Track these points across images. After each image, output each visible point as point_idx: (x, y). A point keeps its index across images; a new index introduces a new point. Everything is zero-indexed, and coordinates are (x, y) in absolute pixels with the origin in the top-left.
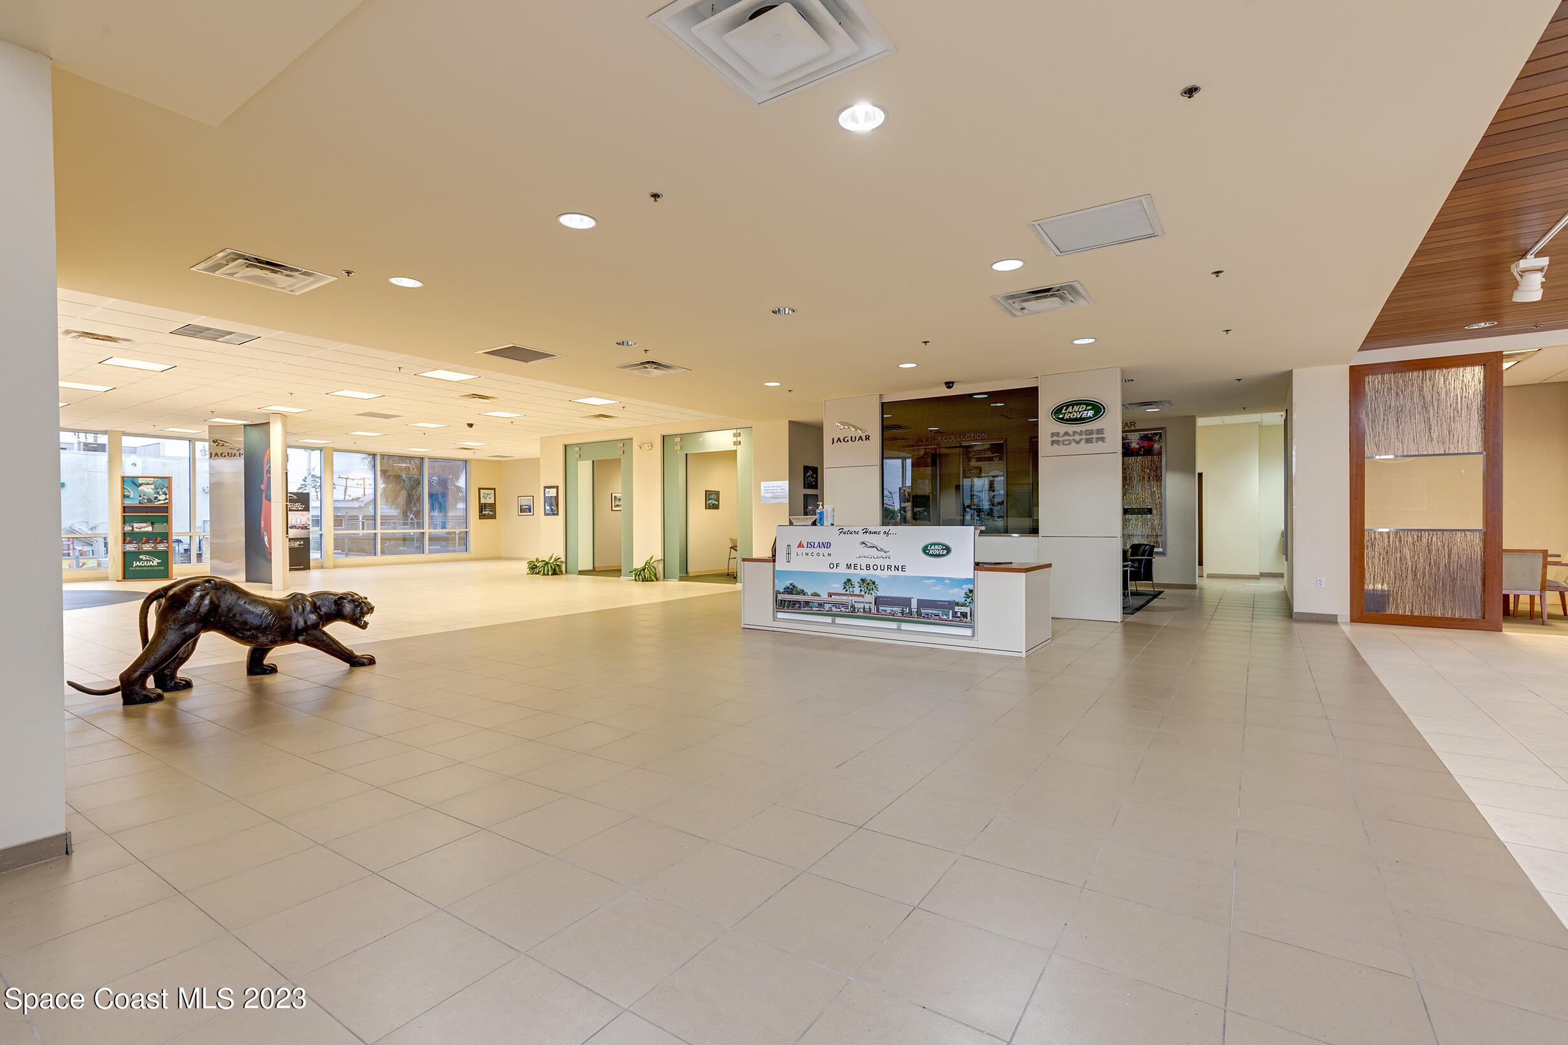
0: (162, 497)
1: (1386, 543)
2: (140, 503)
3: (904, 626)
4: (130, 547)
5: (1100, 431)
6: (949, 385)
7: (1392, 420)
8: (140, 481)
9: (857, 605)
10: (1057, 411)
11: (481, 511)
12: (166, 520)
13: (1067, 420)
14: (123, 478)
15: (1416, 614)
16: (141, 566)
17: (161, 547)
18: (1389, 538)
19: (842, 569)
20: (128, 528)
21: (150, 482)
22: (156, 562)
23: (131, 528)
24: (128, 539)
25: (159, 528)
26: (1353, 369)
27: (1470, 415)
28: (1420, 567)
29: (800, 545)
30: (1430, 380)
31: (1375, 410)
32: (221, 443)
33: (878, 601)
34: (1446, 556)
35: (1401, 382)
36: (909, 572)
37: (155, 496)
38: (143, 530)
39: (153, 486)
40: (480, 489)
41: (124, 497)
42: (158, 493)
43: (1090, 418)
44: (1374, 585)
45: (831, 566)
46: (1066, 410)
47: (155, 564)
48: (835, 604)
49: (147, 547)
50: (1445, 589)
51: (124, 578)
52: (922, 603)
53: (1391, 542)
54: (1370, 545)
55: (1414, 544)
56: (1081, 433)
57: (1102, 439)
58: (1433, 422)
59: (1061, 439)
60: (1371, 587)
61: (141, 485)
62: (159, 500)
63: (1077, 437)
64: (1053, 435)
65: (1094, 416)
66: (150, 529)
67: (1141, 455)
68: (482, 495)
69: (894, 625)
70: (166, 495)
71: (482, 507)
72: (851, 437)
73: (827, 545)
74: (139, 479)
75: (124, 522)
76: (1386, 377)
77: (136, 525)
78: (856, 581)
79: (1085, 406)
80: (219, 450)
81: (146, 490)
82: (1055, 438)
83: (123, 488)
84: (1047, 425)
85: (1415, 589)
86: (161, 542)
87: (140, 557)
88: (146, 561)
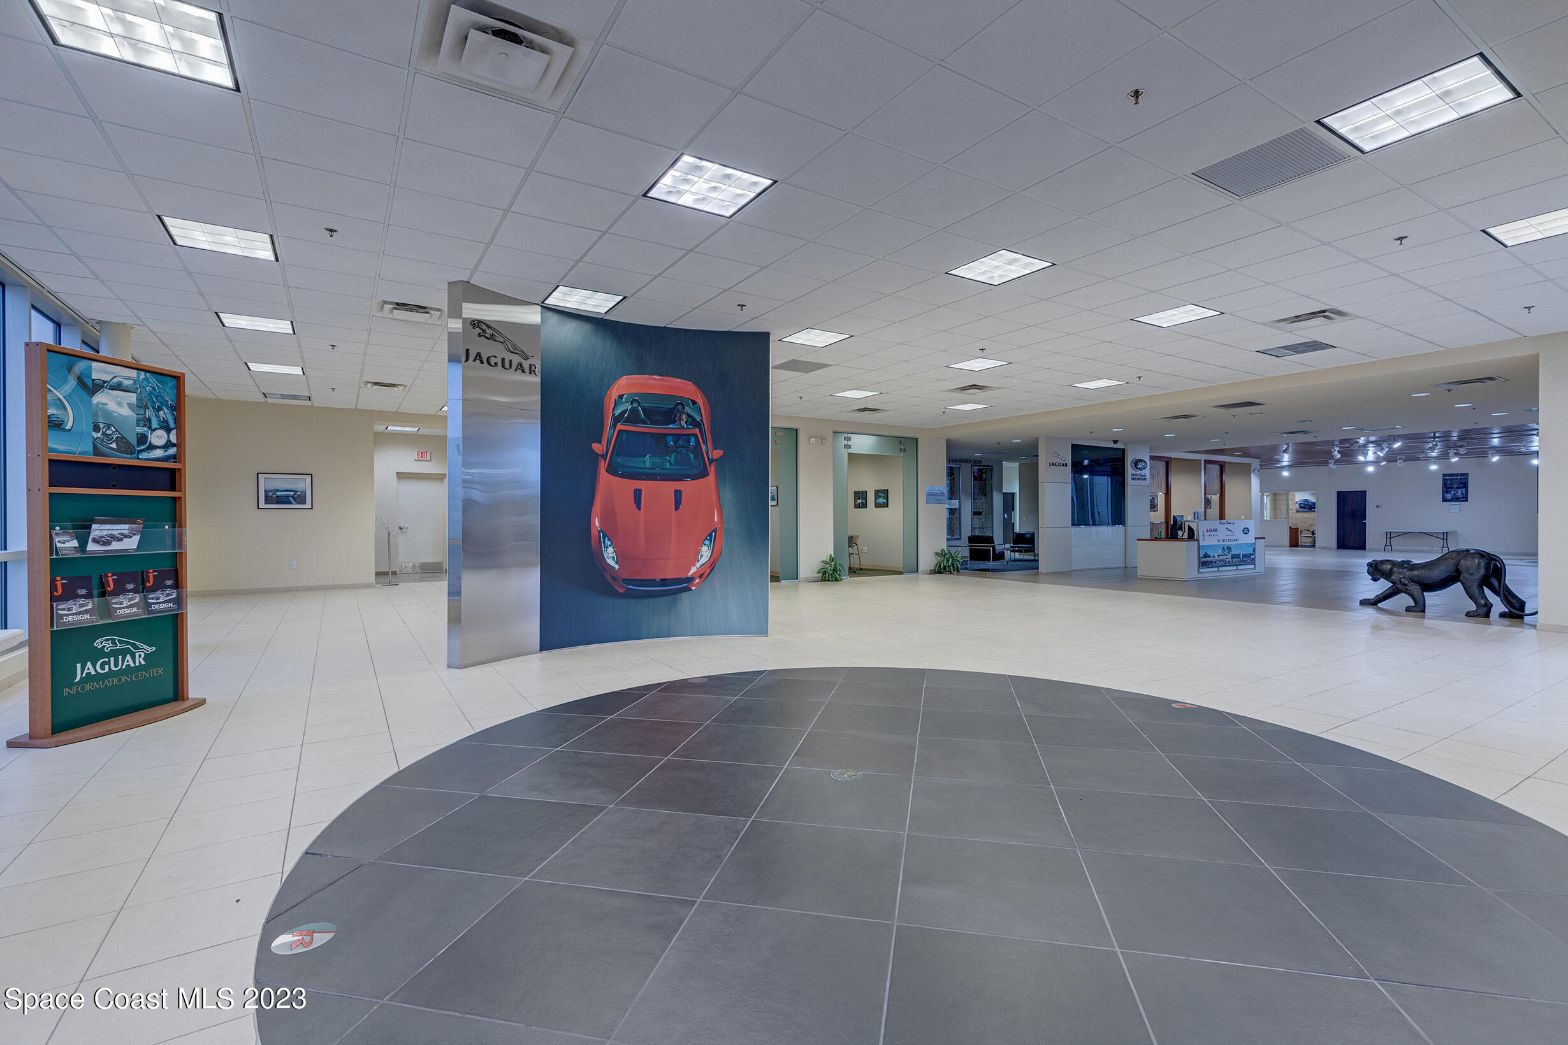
0: (158, 438)
2: (97, 452)
3: (1239, 567)
4: (71, 614)
5: (1145, 475)
8: (95, 372)
9: (1227, 560)
10: (1133, 463)
12: (171, 513)
13: (1137, 468)
16: (96, 681)
17: (160, 604)
19: (1221, 543)
20: (66, 542)
21: (127, 383)
22: (142, 656)
23: (75, 543)
24: (67, 580)
25: (155, 541)
29: (1207, 531)
33: (1233, 557)
36: (1240, 542)
37: (140, 430)
38: (115, 546)
39: (132, 398)
42: (147, 422)
45: (1219, 541)
46: (1137, 463)
47: (140, 660)
48: (1220, 561)
49: (126, 606)
52: (1244, 556)
56: (1138, 475)
57: (1145, 479)
61: (97, 387)
62: (152, 447)
64: (1131, 475)
65: (1144, 467)
69: (1235, 568)
70: (168, 430)
73: (1216, 530)
74: (95, 365)
75: (55, 521)
78: (1226, 547)
81: (112, 406)
82: (1131, 477)
86: (159, 586)
87: (98, 644)
88: (115, 653)
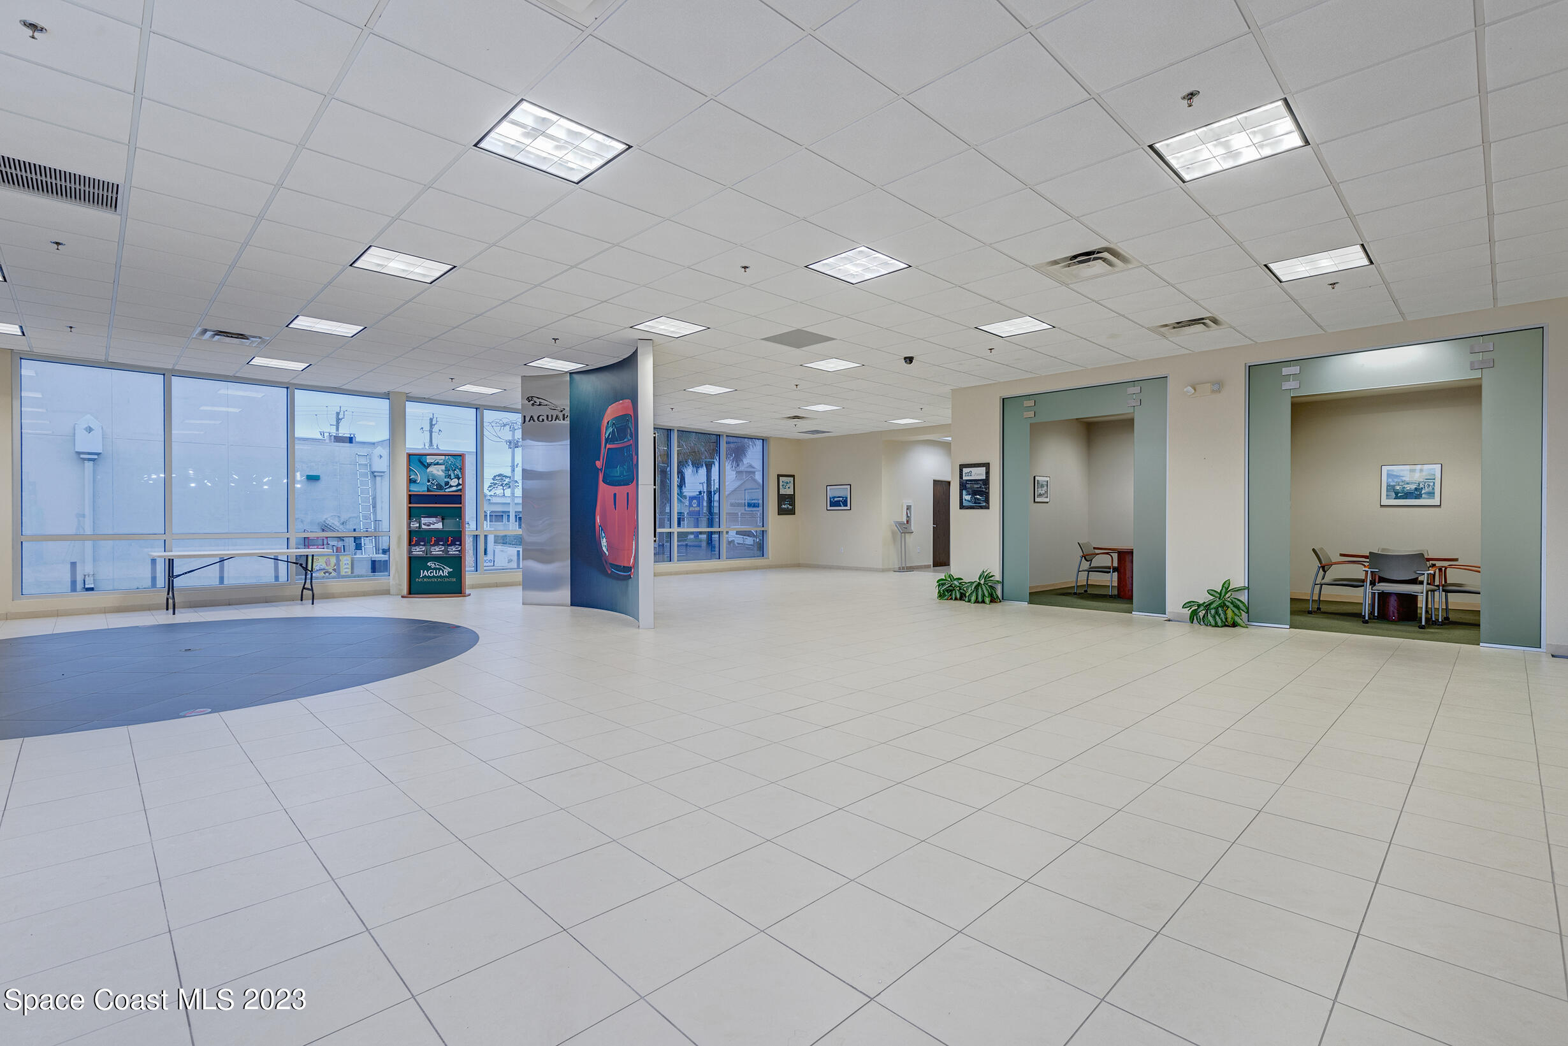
0: (454, 482)
2: (428, 490)
4: (418, 551)
8: (429, 459)
11: (780, 504)
12: (459, 514)
14: (409, 455)
17: (453, 551)
20: (415, 525)
21: (440, 462)
22: (447, 570)
23: (418, 525)
24: (415, 539)
25: (451, 525)
37: (446, 480)
38: (432, 527)
39: (443, 467)
40: (779, 476)
41: (411, 481)
42: (449, 476)
47: (445, 573)
49: (437, 551)
51: (410, 593)
61: (429, 465)
62: (451, 486)
66: (439, 526)
68: (781, 484)
70: (459, 479)
71: (782, 498)
74: (428, 457)
75: (410, 517)
77: (424, 520)
80: (536, 411)
81: (435, 472)
83: (409, 470)
86: (453, 544)
87: (429, 564)
88: (435, 569)
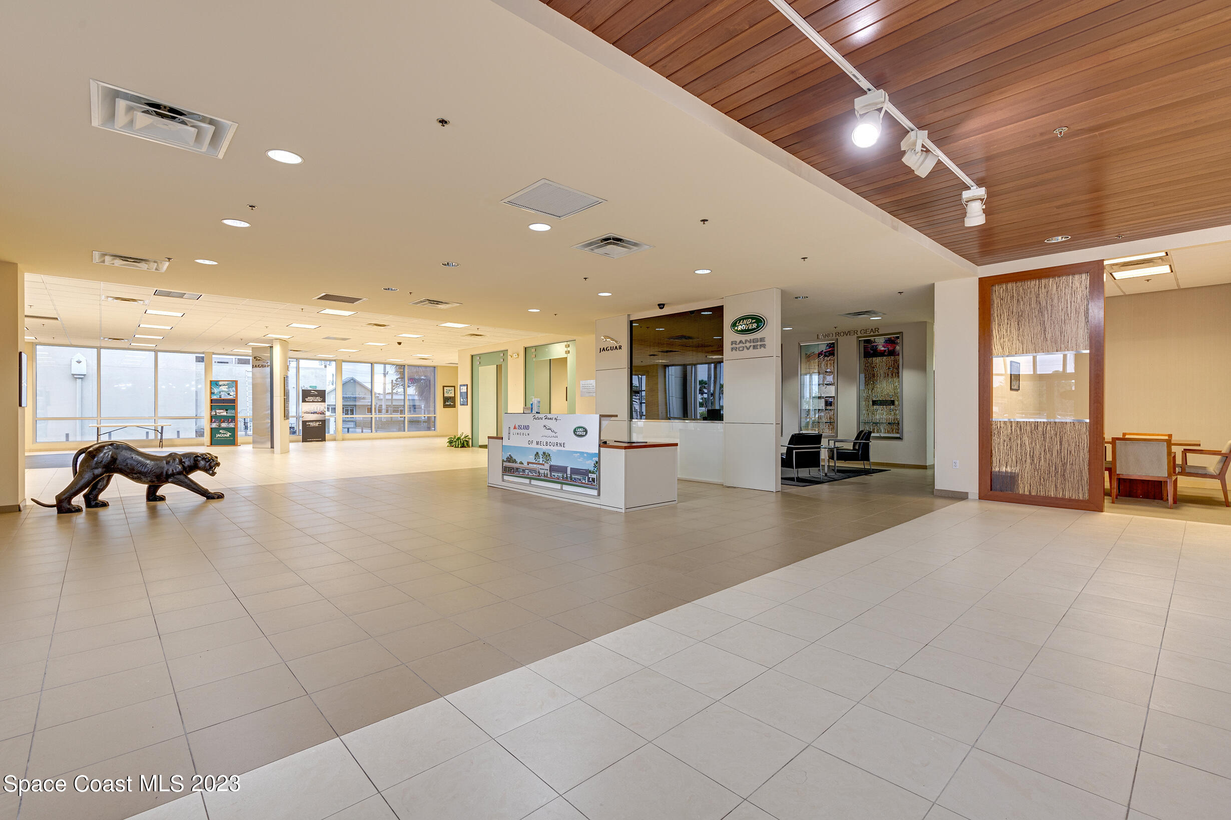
0: (232, 393)
1: (1010, 431)
2: (220, 397)
3: (565, 487)
4: (214, 425)
5: (762, 339)
6: (661, 306)
7: (1014, 324)
8: (221, 383)
9: (542, 472)
10: (734, 325)
11: (444, 402)
12: (234, 408)
13: (740, 331)
14: (211, 381)
15: (1033, 494)
16: (220, 437)
17: (232, 425)
18: (1011, 427)
19: (534, 445)
20: (213, 413)
21: (226, 384)
22: (229, 434)
23: (215, 413)
24: (213, 420)
25: (230, 413)
26: (981, 280)
27: (1078, 317)
28: (1037, 453)
29: (515, 428)
30: (1045, 287)
31: (1001, 315)
32: (259, 358)
33: (553, 469)
34: (1058, 443)
35: (1021, 289)
36: (567, 448)
38: (221, 414)
39: (227, 387)
40: (444, 387)
41: (212, 393)
42: (230, 391)
43: (754, 329)
44: (1001, 466)
45: (530, 442)
46: (739, 323)
47: (228, 436)
48: (531, 470)
49: (224, 425)
50: (1058, 472)
51: (211, 445)
52: (575, 471)
53: (1013, 431)
54: (996, 433)
55: (1031, 432)
56: (750, 342)
57: (764, 346)
58: (1048, 325)
59: (737, 346)
60: (997, 469)
61: (221, 386)
62: (231, 395)
63: (748, 345)
64: (732, 343)
65: (758, 327)
66: (225, 414)
67: (885, 356)
68: (445, 391)
69: (558, 486)
70: (235, 392)
71: (446, 399)
72: (611, 347)
73: (527, 428)
75: (211, 409)
76: (1010, 285)
77: (217, 411)
78: (541, 453)
79: (751, 320)
80: (258, 363)
81: (223, 389)
82: (734, 346)
83: (211, 388)
84: (729, 336)
85: (1033, 471)
86: (231, 422)
87: (220, 431)
88: (223, 434)
